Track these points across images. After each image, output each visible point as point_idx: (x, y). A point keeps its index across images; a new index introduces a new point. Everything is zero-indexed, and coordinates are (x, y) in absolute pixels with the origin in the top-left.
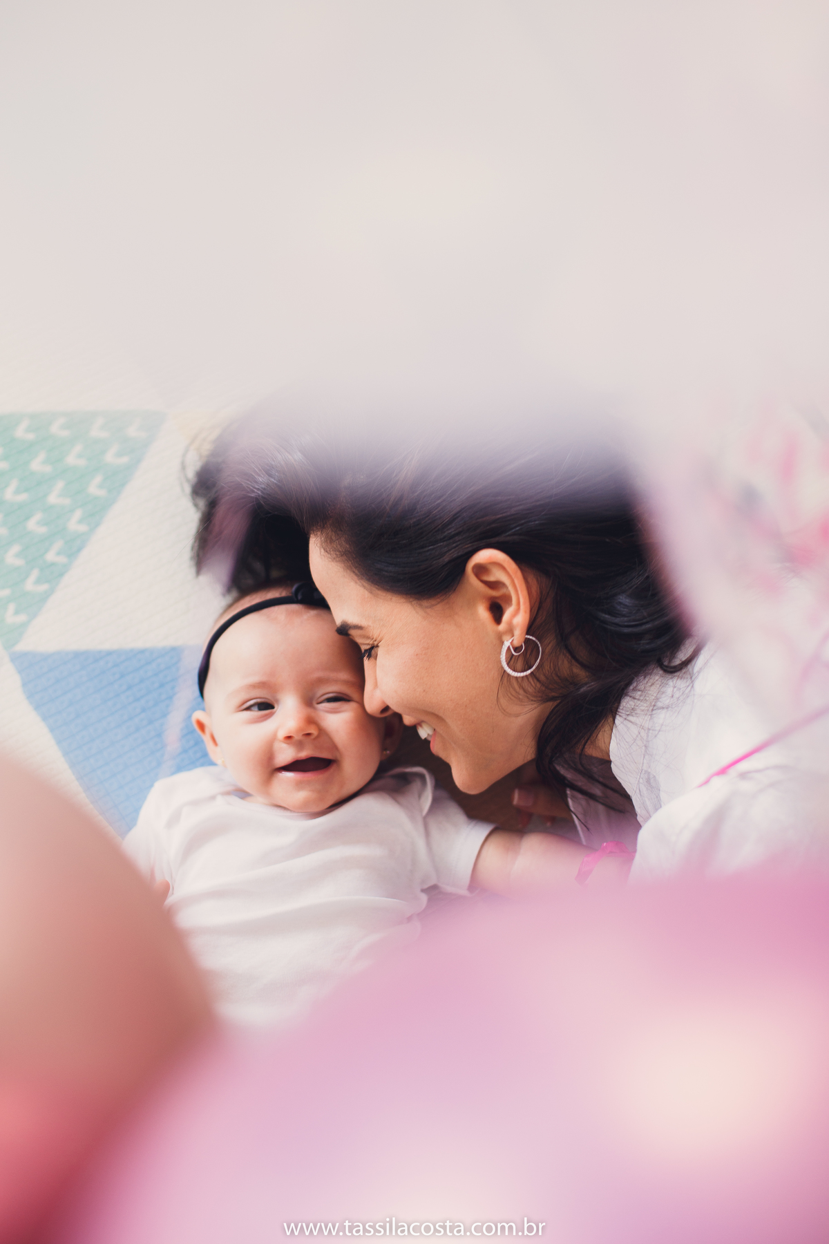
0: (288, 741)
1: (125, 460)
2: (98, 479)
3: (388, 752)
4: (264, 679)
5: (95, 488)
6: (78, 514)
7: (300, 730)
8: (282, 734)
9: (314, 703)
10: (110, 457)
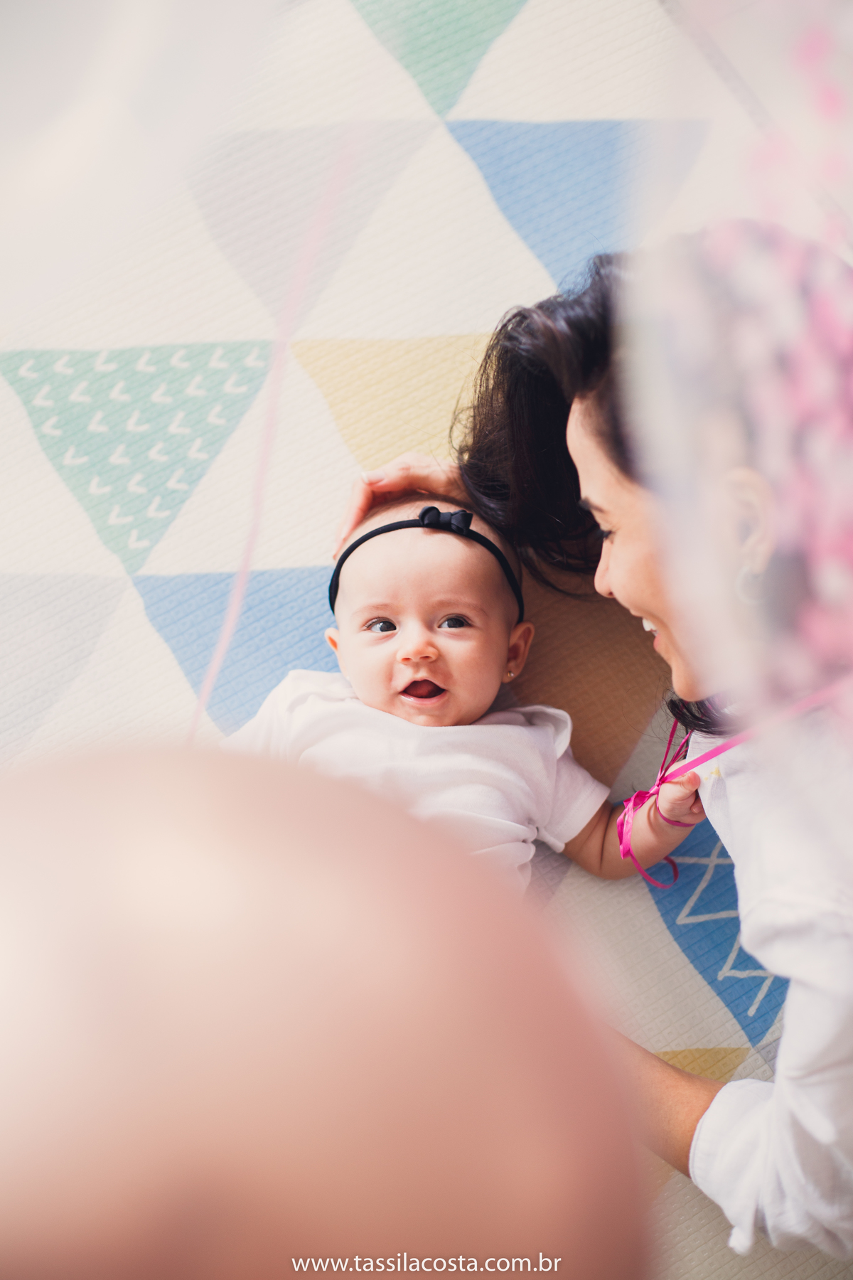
0: (406, 662)
1: (243, 389)
2: (218, 409)
3: (512, 675)
4: (387, 601)
5: (213, 418)
6: (198, 443)
7: (418, 653)
8: (400, 656)
9: (435, 626)
10: (228, 387)
